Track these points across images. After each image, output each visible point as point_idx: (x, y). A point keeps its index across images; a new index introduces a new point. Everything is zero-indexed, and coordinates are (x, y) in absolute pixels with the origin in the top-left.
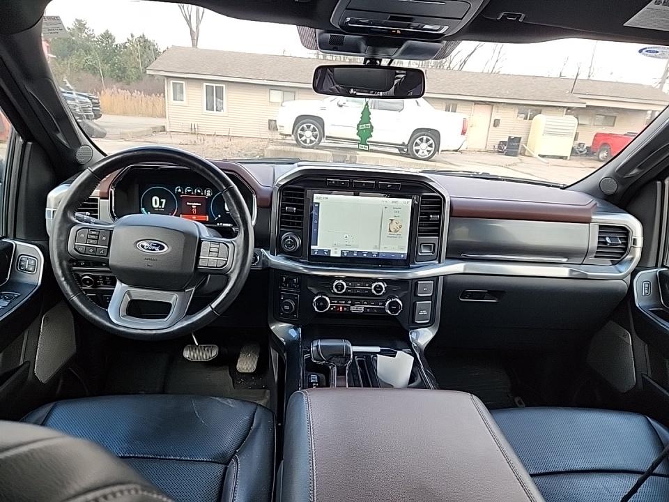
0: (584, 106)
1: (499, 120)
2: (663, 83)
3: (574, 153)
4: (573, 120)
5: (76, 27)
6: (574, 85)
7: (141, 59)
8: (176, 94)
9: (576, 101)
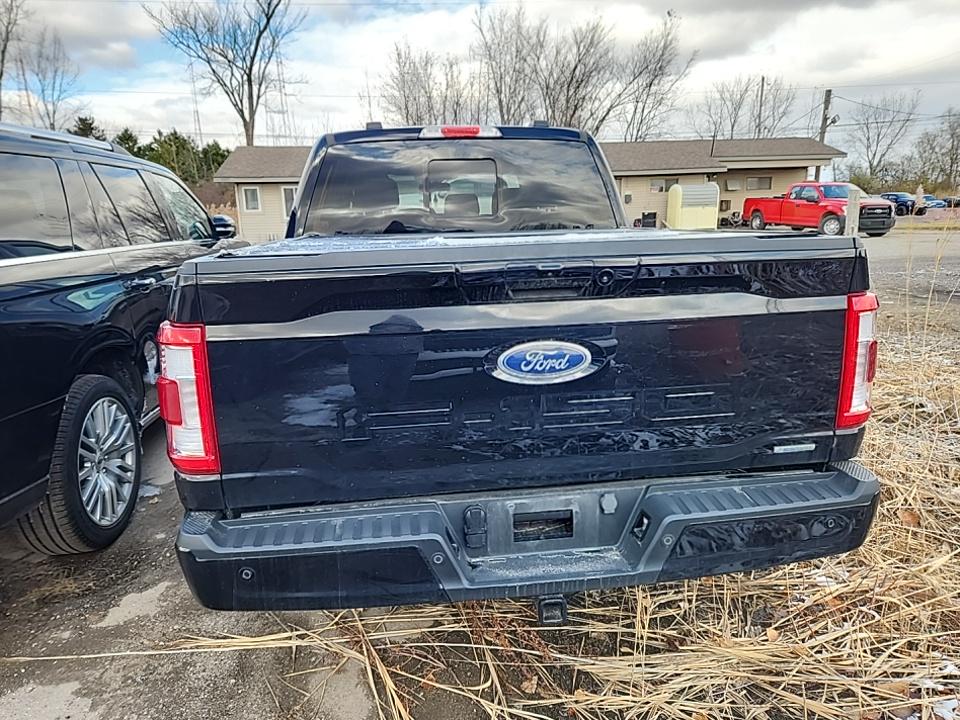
0: (726, 170)
1: (630, 196)
2: (823, 133)
3: (722, 225)
4: (714, 187)
5: (80, 128)
6: (713, 147)
7: (178, 162)
8: (250, 203)
9: (716, 165)
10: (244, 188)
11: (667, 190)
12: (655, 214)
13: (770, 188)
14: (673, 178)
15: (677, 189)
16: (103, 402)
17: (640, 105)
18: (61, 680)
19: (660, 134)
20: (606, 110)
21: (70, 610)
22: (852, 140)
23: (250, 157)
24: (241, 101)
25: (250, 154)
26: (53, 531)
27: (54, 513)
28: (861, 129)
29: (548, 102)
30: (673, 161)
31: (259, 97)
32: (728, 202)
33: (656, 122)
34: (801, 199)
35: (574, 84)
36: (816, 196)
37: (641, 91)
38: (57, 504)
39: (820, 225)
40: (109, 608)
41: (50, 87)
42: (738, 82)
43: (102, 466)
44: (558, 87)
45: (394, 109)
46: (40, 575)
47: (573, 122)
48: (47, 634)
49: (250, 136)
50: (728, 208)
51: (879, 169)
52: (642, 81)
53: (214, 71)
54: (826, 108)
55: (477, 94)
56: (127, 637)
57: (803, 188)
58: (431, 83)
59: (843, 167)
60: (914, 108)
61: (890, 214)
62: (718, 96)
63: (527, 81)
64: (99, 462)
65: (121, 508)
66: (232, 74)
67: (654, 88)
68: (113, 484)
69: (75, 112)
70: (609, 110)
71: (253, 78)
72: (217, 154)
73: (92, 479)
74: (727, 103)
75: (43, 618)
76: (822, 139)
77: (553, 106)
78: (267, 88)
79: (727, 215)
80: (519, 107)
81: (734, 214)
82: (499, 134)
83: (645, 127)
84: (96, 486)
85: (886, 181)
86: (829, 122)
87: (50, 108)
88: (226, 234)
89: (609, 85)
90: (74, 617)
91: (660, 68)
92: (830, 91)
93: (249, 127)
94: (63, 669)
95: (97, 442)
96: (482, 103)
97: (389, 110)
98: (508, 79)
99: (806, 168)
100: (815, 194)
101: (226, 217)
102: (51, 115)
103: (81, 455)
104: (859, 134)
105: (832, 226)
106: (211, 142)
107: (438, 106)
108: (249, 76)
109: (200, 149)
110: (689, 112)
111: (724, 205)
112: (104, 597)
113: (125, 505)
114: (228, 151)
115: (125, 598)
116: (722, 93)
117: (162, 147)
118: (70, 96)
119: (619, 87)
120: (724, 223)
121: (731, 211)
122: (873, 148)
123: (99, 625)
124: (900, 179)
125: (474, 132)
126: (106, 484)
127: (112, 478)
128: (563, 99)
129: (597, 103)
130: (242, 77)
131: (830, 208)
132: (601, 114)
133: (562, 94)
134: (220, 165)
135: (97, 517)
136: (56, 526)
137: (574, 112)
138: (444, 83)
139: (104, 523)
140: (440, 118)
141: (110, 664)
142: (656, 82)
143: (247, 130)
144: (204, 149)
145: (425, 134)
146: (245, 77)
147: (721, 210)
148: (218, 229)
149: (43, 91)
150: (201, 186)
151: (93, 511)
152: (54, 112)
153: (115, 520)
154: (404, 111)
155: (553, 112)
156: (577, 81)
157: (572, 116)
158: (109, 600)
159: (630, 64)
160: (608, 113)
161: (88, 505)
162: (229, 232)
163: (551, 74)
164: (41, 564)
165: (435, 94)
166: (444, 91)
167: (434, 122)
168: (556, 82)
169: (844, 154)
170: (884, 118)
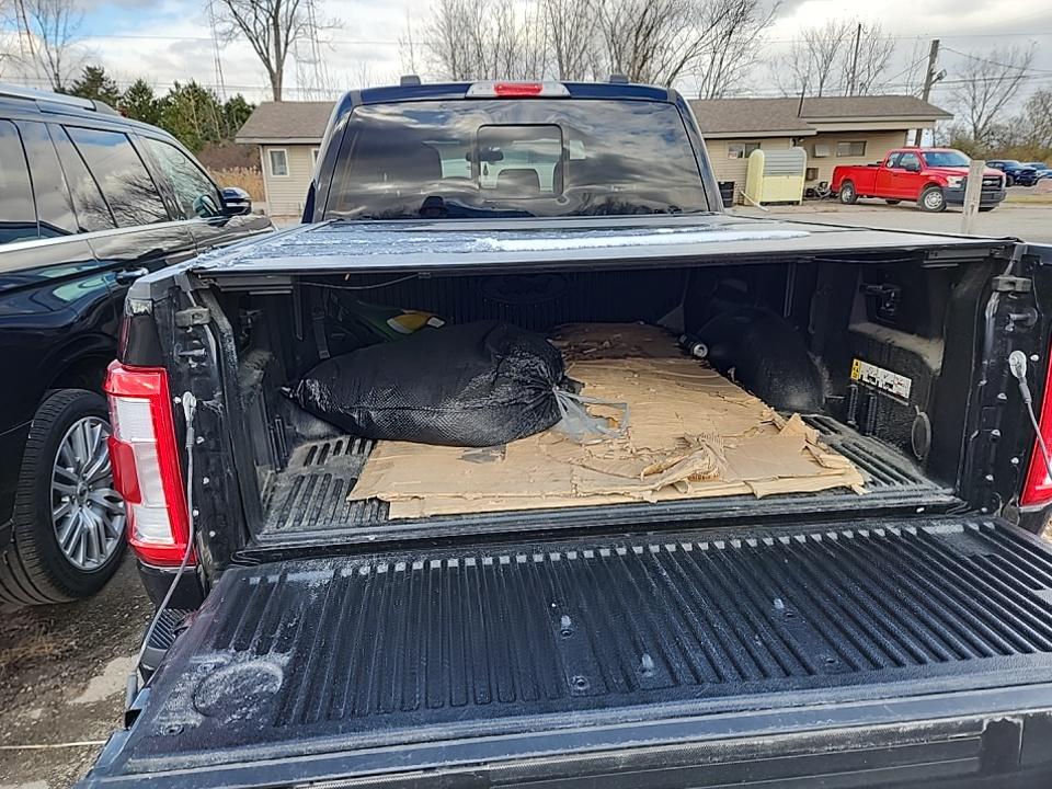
0: (814, 133)
2: (927, 91)
3: (807, 196)
4: (800, 152)
5: (88, 79)
6: (801, 106)
7: (198, 119)
8: (277, 167)
9: (804, 127)
10: (269, 150)
11: (747, 156)
12: (733, 183)
13: (863, 154)
14: (755, 142)
15: (759, 154)
16: (83, 423)
17: (718, 56)
18: (26, 779)
19: (738, 91)
20: (679, 61)
21: (44, 680)
22: (956, 99)
23: (276, 114)
24: (267, 50)
25: (276, 111)
26: (24, 582)
27: (24, 562)
28: (966, 86)
29: (613, 51)
30: (754, 122)
31: (287, 44)
32: (815, 170)
33: (736, 76)
34: (900, 167)
35: (643, 31)
36: (918, 164)
37: (719, 40)
38: (27, 551)
39: (920, 198)
40: (91, 677)
41: (53, 33)
42: (831, 30)
43: (86, 497)
44: (625, 34)
45: (439, 58)
46: (13, 630)
47: (641, 74)
48: (13, 713)
49: (277, 91)
50: (815, 177)
51: (985, 131)
52: (720, 29)
53: (235, 13)
54: (932, 62)
55: (533, 42)
56: (110, 718)
57: (902, 154)
58: (482, 28)
59: (944, 131)
60: (1027, 63)
61: (1000, 186)
62: (806, 46)
63: (590, 28)
64: (82, 494)
65: (111, 546)
66: (256, 18)
67: (734, 37)
68: (99, 519)
69: (83, 60)
70: (683, 62)
71: (280, 22)
72: (241, 110)
73: (72, 517)
74: (817, 54)
75: (11, 691)
76: (926, 97)
77: (618, 56)
78: (296, 33)
79: (813, 185)
80: (580, 57)
81: (821, 184)
82: (567, 93)
83: (722, 82)
84: (78, 523)
85: (992, 147)
86: (934, 78)
87: (54, 55)
88: (239, 211)
89: (684, 32)
90: (49, 689)
91: (742, 14)
92: (937, 41)
93: (276, 79)
94: (29, 763)
95: (77, 472)
96: (539, 52)
97: (433, 61)
98: (568, 25)
99: (906, 131)
100: (916, 161)
101: (238, 190)
102: (55, 64)
103: (55, 490)
104: (964, 93)
105: (934, 199)
106: (234, 96)
107: (488, 56)
108: (275, 19)
109: (223, 104)
110: (773, 64)
111: (811, 174)
112: (88, 662)
113: (116, 542)
114: (254, 107)
115: (110, 664)
116: (811, 43)
117: (180, 101)
118: (75, 42)
119: (694, 35)
120: (809, 194)
121: (819, 181)
122: (979, 109)
123: (77, 701)
124: (1007, 144)
125: (535, 90)
126: (91, 519)
127: (99, 511)
128: (630, 47)
129: (669, 54)
130: (267, 21)
131: (933, 178)
132: (673, 66)
133: (629, 42)
134: (244, 122)
135: (79, 561)
136: (27, 575)
137: (643, 65)
138: (496, 28)
139: (89, 566)
140: (491, 69)
141: (87, 757)
142: (737, 29)
143: (274, 83)
144: (227, 104)
145: (473, 91)
146: (271, 21)
147: (807, 179)
148: (229, 205)
149: (45, 37)
150: (224, 146)
151: (75, 554)
152: (59, 61)
153: (103, 561)
154: (450, 61)
155: (619, 63)
156: (647, 27)
157: (640, 68)
158: (92, 666)
159: (707, 8)
160: (681, 66)
161: (66, 548)
162: (242, 208)
163: (618, 19)
164: (16, 614)
165: (485, 41)
166: (496, 37)
167: (484, 74)
168: (623, 28)
169: (950, 116)
170: (994, 74)
